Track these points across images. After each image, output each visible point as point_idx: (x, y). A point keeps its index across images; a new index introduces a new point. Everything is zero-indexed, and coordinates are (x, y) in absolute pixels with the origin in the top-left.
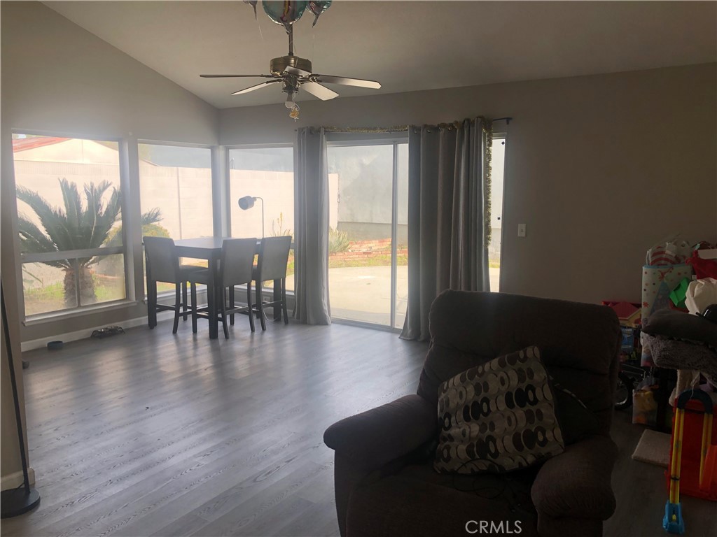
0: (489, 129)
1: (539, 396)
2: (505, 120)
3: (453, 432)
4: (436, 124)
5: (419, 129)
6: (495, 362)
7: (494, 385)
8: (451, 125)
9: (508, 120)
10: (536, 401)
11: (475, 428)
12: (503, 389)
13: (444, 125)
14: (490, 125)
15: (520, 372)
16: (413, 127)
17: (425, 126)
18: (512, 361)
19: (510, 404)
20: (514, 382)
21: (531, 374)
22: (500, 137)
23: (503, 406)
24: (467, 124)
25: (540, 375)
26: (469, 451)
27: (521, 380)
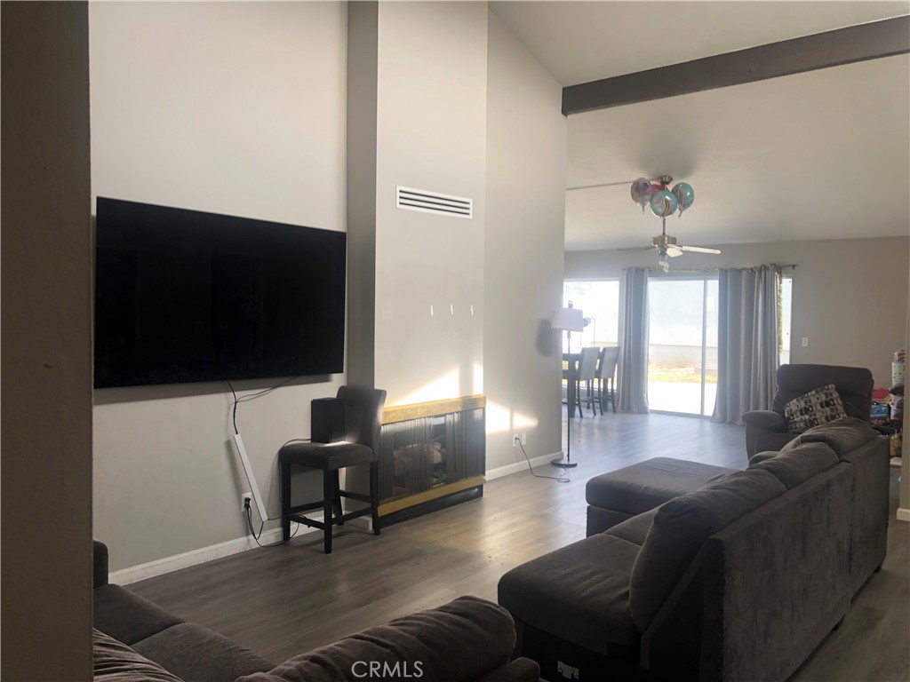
0: (780, 273)
1: (836, 403)
2: (791, 268)
3: (796, 420)
4: (739, 267)
5: (726, 271)
6: (813, 392)
7: (814, 400)
8: (752, 269)
9: (794, 266)
10: (834, 405)
11: (807, 417)
12: (819, 401)
13: (746, 269)
14: (780, 270)
15: (826, 395)
16: (721, 270)
17: (731, 269)
18: (822, 391)
19: (822, 407)
20: (824, 398)
21: (831, 395)
22: (789, 277)
23: (819, 408)
24: (763, 269)
25: (836, 395)
26: (806, 425)
27: (827, 397)
